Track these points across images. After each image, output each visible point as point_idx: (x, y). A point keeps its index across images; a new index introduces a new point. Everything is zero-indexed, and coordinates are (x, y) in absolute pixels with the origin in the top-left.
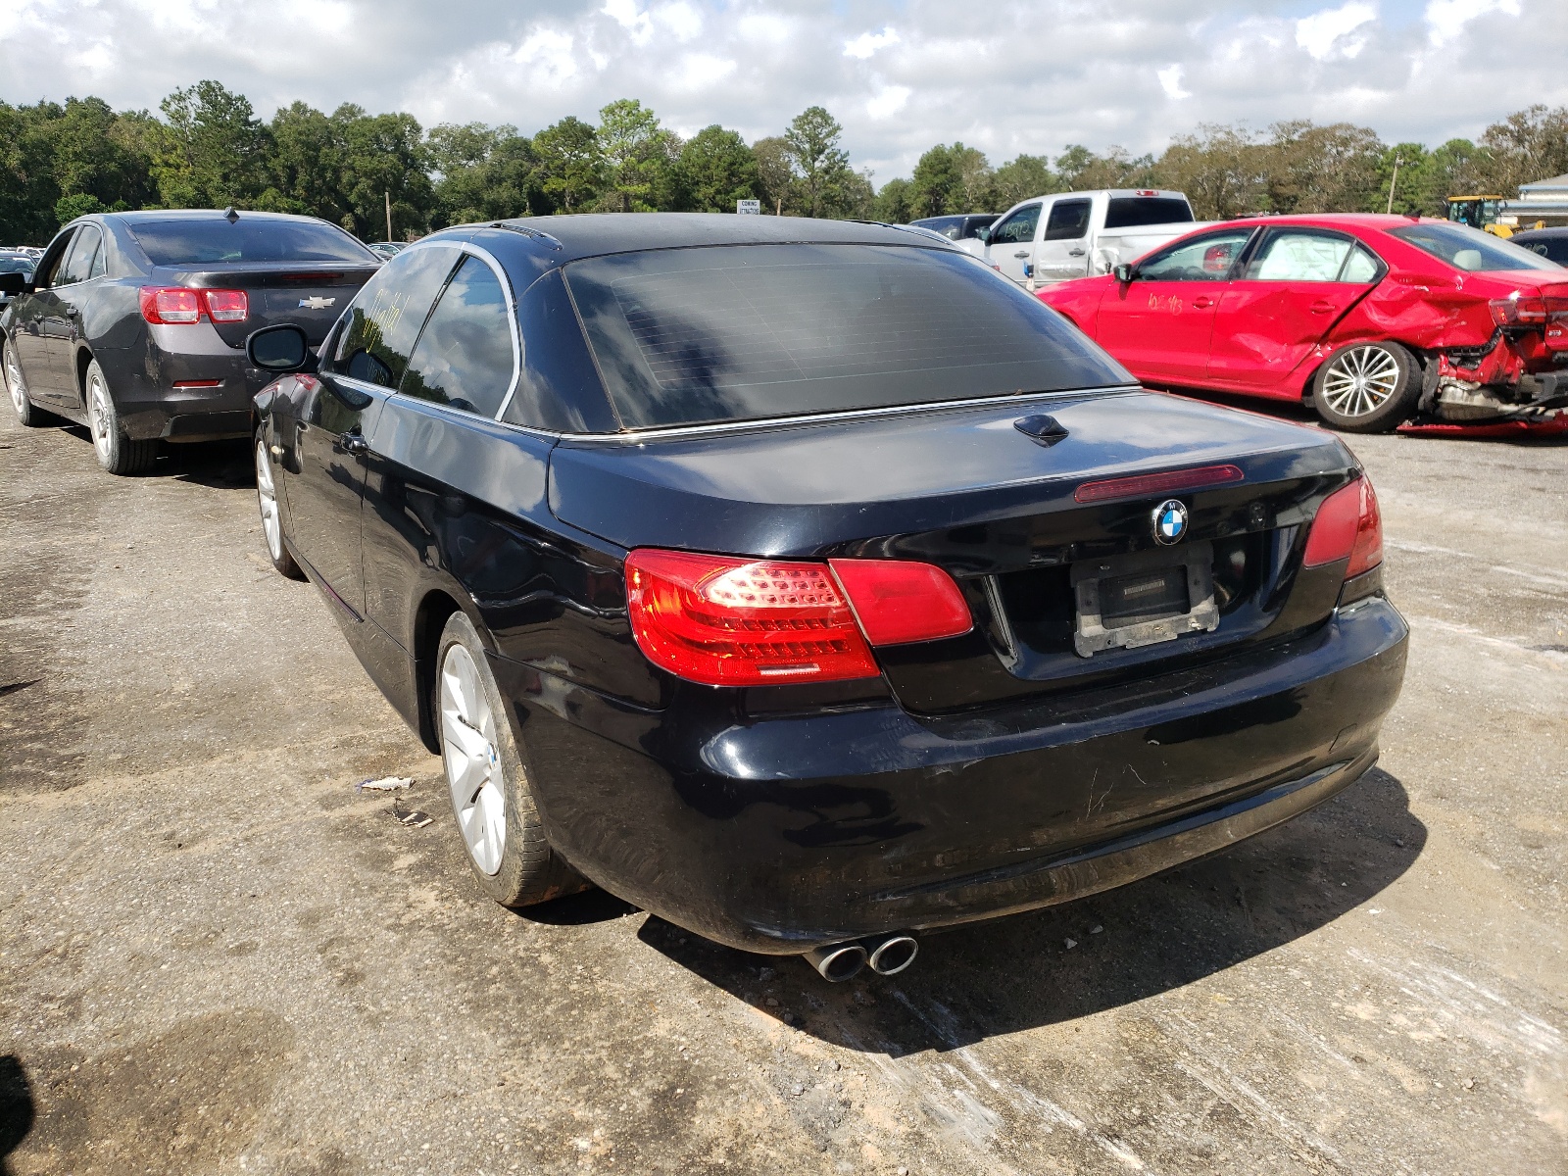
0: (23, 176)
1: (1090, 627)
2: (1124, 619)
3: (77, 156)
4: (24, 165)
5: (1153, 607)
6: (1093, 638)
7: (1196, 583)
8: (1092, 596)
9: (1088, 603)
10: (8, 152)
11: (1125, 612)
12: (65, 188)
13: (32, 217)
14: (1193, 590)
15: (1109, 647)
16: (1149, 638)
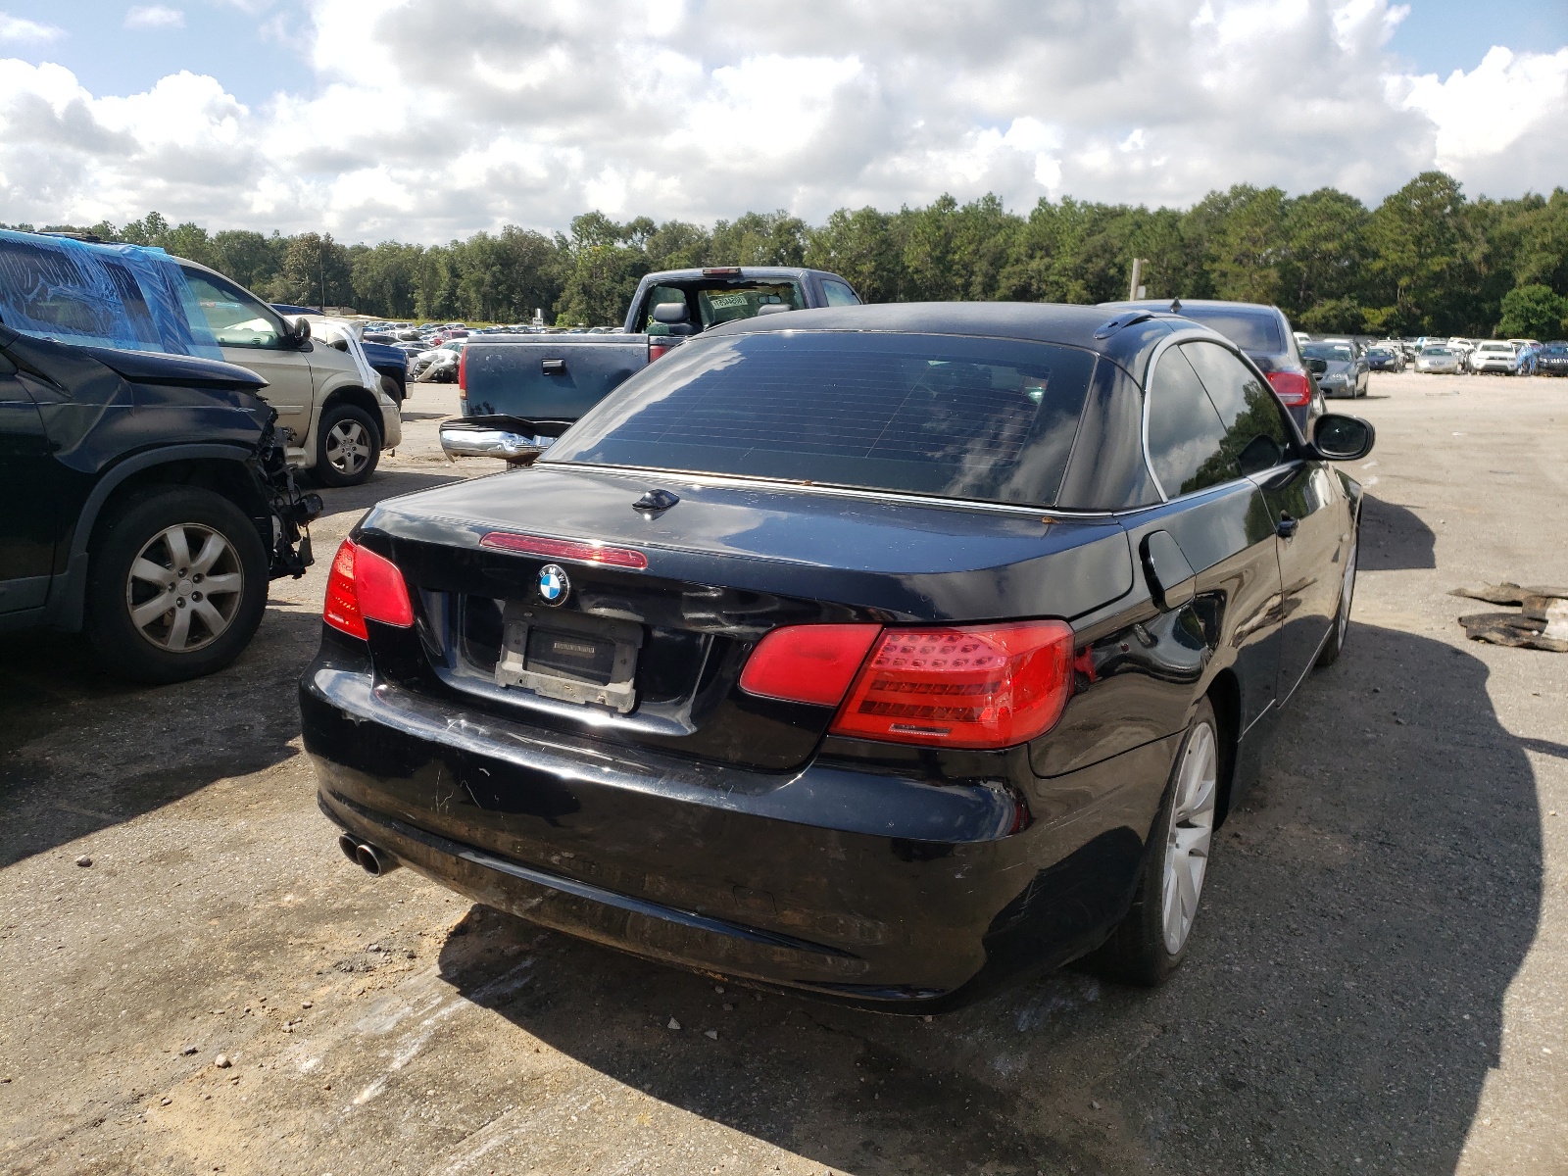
0: (1484, 269)
1: (512, 663)
2: (547, 668)
3: (1544, 247)
4: (1487, 258)
5: (577, 669)
6: (509, 673)
7: (624, 662)
8: (523, 637)
9: (517, 642)
10: (1474, 246)
11: (551, 663)
12: (1521, 278)
13: (1478, 310)
14: (617, 667)
15: (520, 685)
16: (557, 692)
